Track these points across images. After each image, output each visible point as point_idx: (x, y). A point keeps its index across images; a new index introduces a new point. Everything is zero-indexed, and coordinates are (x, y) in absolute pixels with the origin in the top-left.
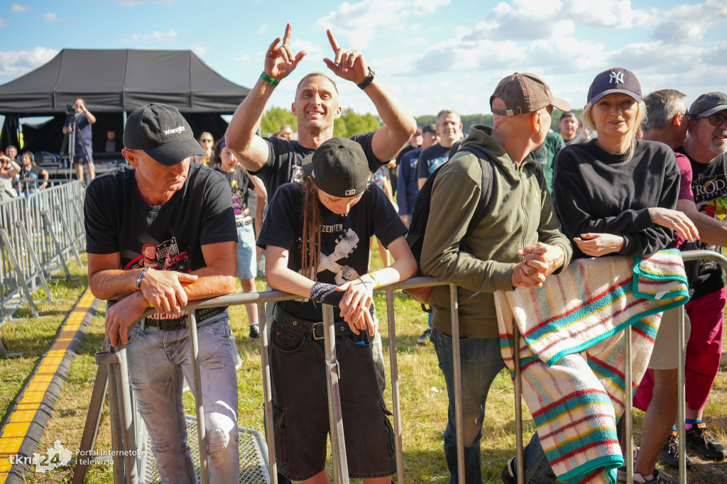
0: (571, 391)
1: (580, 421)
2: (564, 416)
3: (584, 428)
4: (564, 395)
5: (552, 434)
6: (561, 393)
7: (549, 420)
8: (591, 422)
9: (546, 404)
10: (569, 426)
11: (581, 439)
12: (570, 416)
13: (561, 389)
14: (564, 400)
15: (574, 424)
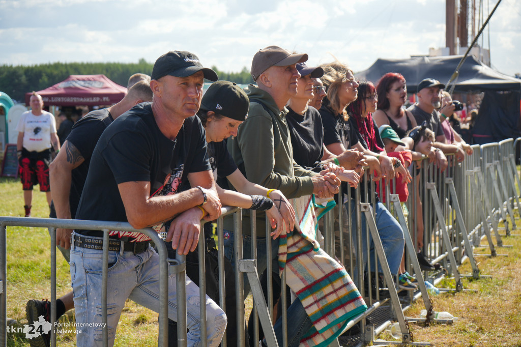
0: (332, 270)
1: (340, 288)
2: (327, 287)
3: (342, 293)
4: (327, 273)
5: (316, 302)
6: (324, 272)
7: (312, 293)
8: (348, 287)
9: (309, 283)
10: (331, 293)
11: (339, 300)
12: (333, 286)
13: (324, 269)
14: (327, 277)
15: (335, 291)
